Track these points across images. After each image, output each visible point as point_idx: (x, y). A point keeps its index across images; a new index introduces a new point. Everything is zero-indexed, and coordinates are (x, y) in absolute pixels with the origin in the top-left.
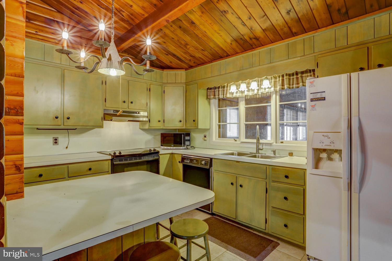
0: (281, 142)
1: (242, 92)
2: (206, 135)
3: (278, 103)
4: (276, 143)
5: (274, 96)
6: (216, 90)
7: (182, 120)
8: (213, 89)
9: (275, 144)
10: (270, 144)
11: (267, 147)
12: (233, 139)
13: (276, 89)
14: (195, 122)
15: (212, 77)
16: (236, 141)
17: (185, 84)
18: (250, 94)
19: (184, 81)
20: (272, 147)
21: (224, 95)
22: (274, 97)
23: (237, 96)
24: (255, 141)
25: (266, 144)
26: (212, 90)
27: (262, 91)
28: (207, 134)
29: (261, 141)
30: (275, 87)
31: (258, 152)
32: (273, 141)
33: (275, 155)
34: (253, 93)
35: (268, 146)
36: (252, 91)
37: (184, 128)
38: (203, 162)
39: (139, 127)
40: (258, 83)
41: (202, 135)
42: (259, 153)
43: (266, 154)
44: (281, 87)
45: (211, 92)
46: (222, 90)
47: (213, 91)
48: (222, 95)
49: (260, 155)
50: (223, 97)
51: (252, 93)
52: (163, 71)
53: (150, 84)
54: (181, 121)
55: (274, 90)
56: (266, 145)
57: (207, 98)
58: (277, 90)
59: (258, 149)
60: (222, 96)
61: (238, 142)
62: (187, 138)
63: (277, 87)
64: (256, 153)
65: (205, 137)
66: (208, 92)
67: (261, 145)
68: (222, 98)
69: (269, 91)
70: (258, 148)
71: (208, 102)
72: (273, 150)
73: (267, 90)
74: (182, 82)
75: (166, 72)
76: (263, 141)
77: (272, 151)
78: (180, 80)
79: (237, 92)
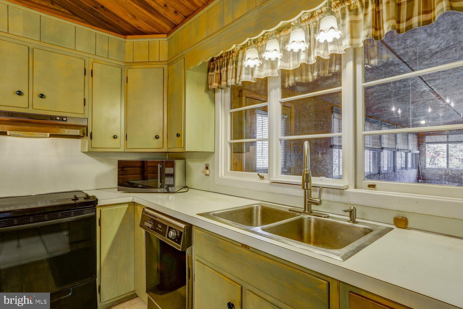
0: (370, 186)
1: (272, 64)
2: (208, 165)
3: (361, 84)
4: (356, 187)
5: (350, 66)
6: (223, 69)
7: (160, 135)
8: (217, 69)
9: (351, 189)
10: (341, 191)
11: (332, 197)
12: (257, 173)
13: (355, 41)
14: (179, 138)
15: (208, 36)
16: (262, 177)
17: (166, 63)
18: (290, 67)
19: (164, 57)
20: (344, 199)
21: (236, 78)
22: (348, 68)
23: (261, 76)
24: (298, 179)
25: (330, 189)
26: (215, 71)
27: (317, 53)
28: (210, 162)
29: (315, 181)
30: (353, 35)
31: (309, 208)
32: (346, 182)
33: (354, 222)
34: (296, 62)
35: (333, 193)
36: (293, 60)
37: (165, 150)
38: (172, 234)
39: (80, 148)
40: (308, 36)
41: (202, 166)
42: (311, 212)
43: (328, 217)
44: (371, 31)
45: (213, 75)
46: (233, 68)
47: (218, 74)
48: (232, 78)
49: (313, 218)
50: (235, 83)
51: (293, 63)
52: (125, 38)
53: (93, 62)
54: (157, 137)
55: (351, 45)
56: (328, 192)
57: (208, 89)
58: (358, 44)
59: (309, 202)
60: (233, 80)
61: (266, 181)
62: (168, 170)
63: (358, 37)
64: (304, 212)
65: (207, 168)
66: (209, 77)
67: (315, 191)
68: (233, 84)
69: (336, 51)
70: (307, 200)
71: (210, 96)
72: (348, 208)
73: (331, 48)
74: (161, 60)
75: (130, 41)
76: (321, 180)
77: (345, 211)
78: (157, 57)
79: (261, 66)
